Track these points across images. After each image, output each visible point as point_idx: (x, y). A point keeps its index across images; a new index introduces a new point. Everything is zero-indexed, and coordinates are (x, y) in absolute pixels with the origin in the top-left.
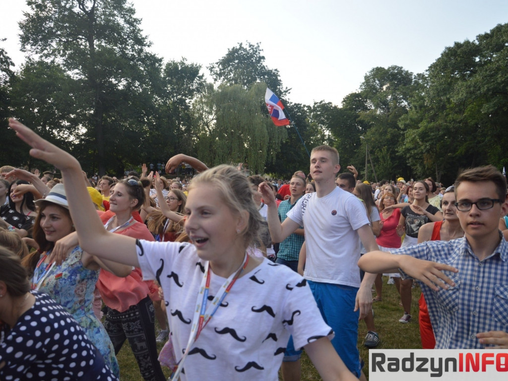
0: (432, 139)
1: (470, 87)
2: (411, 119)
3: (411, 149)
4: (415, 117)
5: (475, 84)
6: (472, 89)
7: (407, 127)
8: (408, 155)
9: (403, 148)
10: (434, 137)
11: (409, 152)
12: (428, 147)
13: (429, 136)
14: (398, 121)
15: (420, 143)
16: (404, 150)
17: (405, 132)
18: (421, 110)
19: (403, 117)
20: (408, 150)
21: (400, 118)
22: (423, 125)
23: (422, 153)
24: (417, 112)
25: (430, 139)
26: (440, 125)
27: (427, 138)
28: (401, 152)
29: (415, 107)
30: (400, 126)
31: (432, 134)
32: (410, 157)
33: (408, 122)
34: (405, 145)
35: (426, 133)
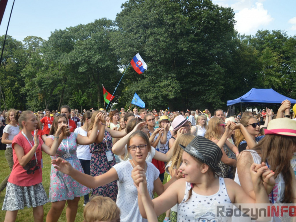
0: (46, 85)
1: (71, 57)
2: (29, 71)
3: (30, 90)
4: (32, 70)
5: (75, 55)
6: (73, 58)
7: (27, 76)
8: (28, 94)
9: (24, 90)
10: (47, 84)
11: (28, 92)
12: (42, 89)
13: (44, 83)
14: (21, 72)
15: (37, 87)
16: (25, 90)
17: (25, 79)
18: (36, 66)
19: (24, 70)
20: (28, 91)
21: (22, 70)
22: (38, 76)
23: (37, 93)
24: (33, 67)
25: (44, 85)
26: (50, 77)
27: (42, 84)
28: (23, 92)
29: (32, 64)
30: (22, 75)
31: (46, 82)
32: (29, 95)
33: (28, 73)
34: (25, 87)
35: (42, 81)
